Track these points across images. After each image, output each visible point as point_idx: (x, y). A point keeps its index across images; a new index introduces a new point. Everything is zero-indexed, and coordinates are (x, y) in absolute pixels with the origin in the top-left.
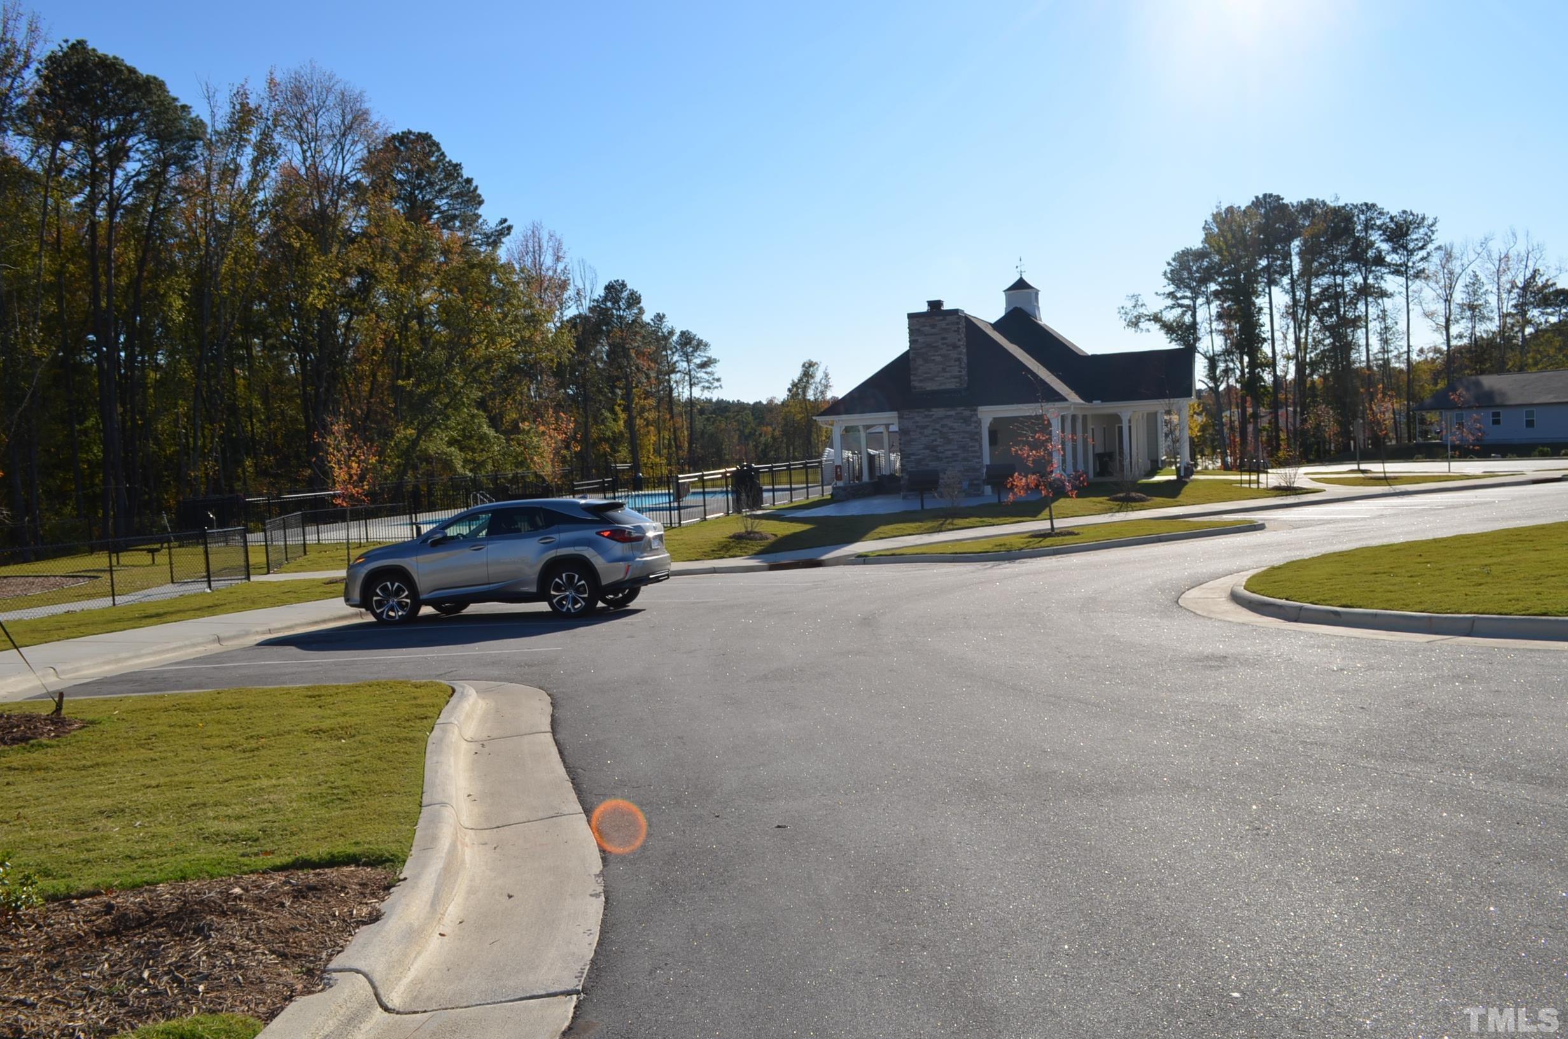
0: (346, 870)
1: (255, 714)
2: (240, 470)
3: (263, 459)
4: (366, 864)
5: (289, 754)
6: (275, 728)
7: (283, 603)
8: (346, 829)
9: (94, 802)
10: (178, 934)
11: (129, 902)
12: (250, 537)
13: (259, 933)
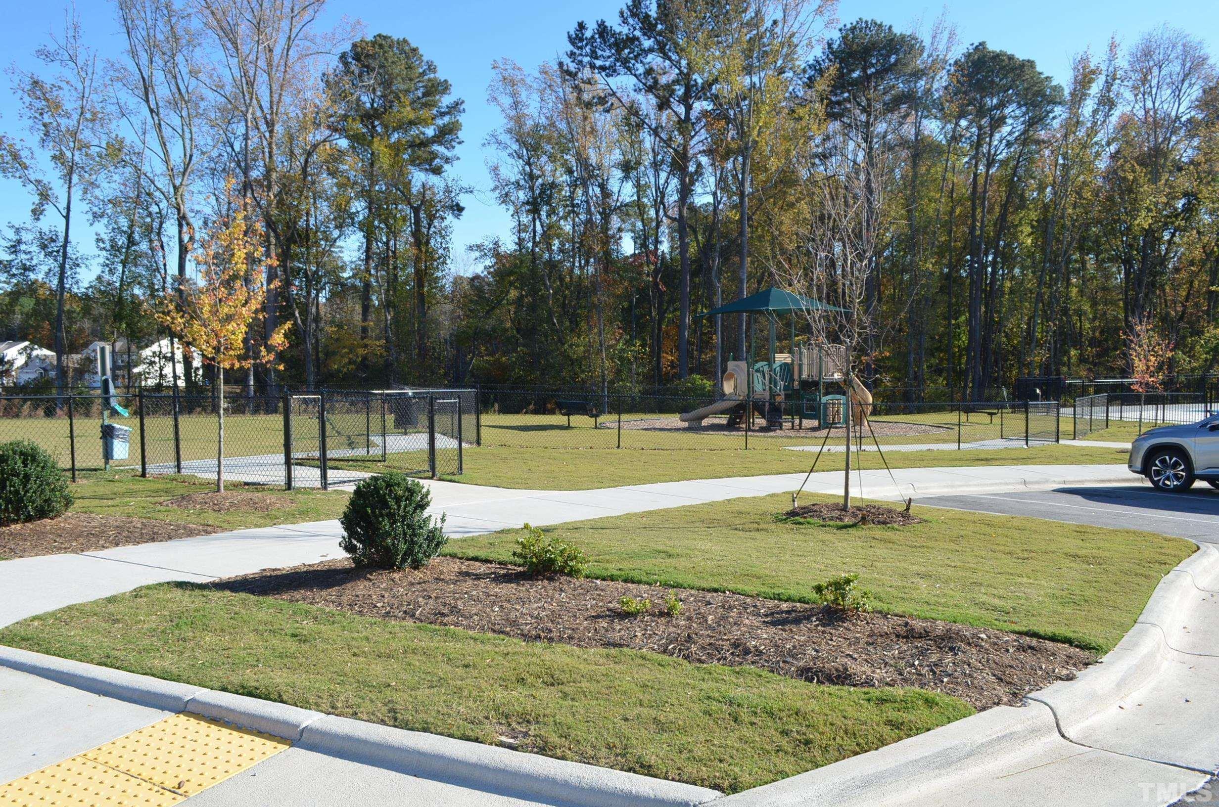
0: (1060, 645)
1: (1033, 536)
2: (1065, 358)
3: (1086, 350)
4: (1076, 646)
5: (1048, 566)
6: (1044, 548)
7: (1080, 463)
8: (1071, 622)
9: (915, 567)
10: (939, 647)
11: (918, 625)
12: (1062, 410)
13: (988, 661)
